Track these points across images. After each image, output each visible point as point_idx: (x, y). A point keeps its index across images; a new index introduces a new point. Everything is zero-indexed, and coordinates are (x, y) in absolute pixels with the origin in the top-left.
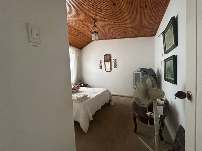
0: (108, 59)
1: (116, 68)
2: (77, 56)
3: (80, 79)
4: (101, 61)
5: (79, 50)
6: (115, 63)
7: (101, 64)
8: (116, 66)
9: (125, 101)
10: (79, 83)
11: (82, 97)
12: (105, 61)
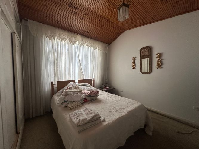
0: (147, 53)
1: (161, 68)
2: (104, 52)
3: (106, 81)
4: (135, 58)
5: (107, 45)
6: (159, 60)
7: (134, 62)
8: (160, 64)
9: (178, 132)
10: (104, 85)
11: (89, 121)
12: (142, 57)
